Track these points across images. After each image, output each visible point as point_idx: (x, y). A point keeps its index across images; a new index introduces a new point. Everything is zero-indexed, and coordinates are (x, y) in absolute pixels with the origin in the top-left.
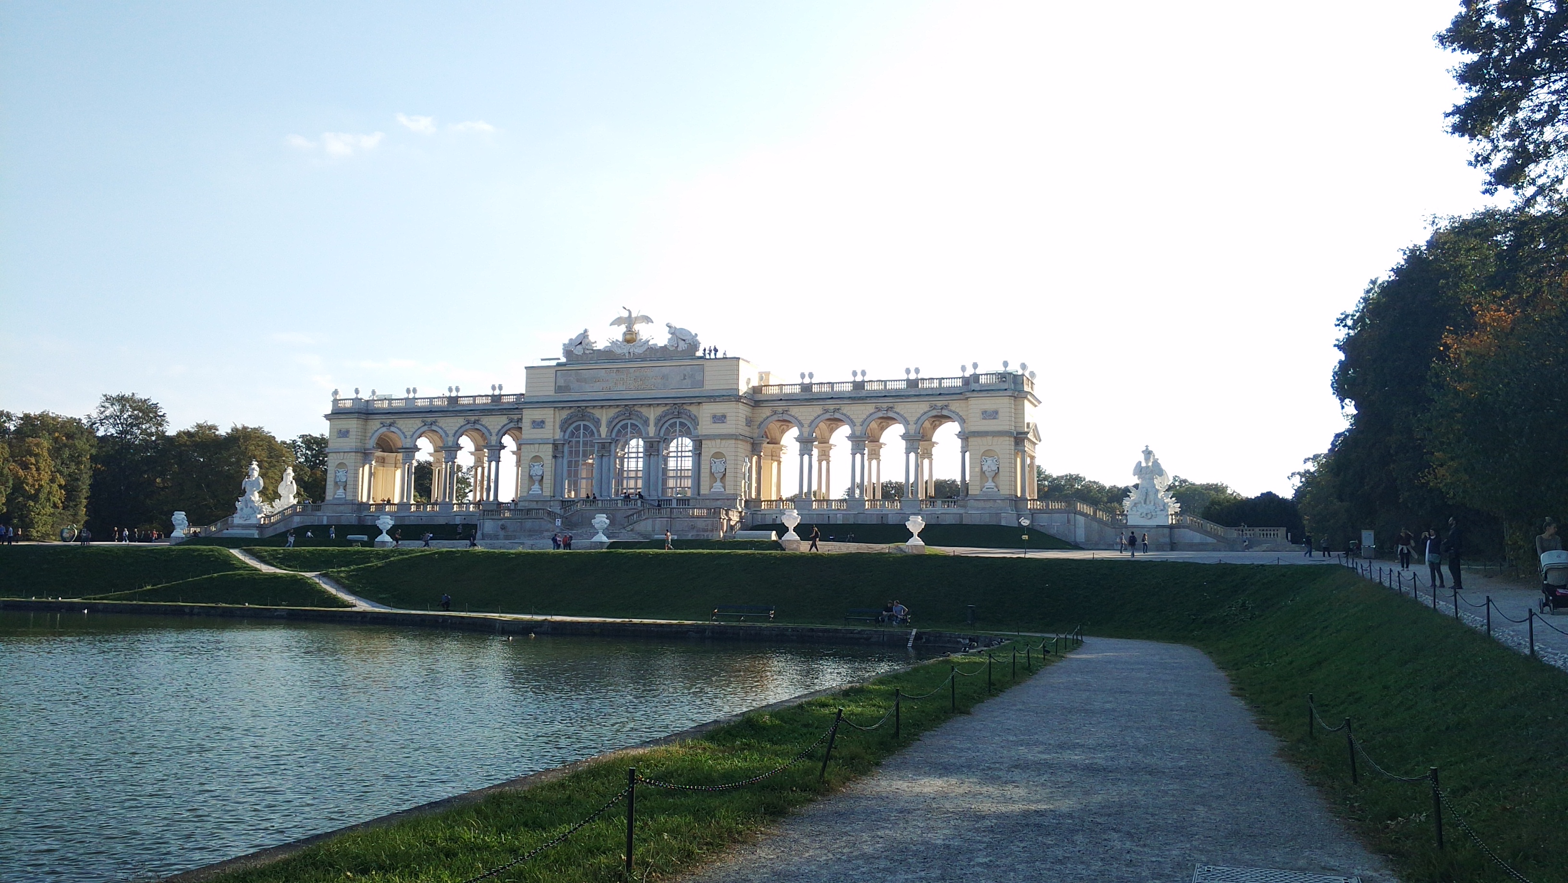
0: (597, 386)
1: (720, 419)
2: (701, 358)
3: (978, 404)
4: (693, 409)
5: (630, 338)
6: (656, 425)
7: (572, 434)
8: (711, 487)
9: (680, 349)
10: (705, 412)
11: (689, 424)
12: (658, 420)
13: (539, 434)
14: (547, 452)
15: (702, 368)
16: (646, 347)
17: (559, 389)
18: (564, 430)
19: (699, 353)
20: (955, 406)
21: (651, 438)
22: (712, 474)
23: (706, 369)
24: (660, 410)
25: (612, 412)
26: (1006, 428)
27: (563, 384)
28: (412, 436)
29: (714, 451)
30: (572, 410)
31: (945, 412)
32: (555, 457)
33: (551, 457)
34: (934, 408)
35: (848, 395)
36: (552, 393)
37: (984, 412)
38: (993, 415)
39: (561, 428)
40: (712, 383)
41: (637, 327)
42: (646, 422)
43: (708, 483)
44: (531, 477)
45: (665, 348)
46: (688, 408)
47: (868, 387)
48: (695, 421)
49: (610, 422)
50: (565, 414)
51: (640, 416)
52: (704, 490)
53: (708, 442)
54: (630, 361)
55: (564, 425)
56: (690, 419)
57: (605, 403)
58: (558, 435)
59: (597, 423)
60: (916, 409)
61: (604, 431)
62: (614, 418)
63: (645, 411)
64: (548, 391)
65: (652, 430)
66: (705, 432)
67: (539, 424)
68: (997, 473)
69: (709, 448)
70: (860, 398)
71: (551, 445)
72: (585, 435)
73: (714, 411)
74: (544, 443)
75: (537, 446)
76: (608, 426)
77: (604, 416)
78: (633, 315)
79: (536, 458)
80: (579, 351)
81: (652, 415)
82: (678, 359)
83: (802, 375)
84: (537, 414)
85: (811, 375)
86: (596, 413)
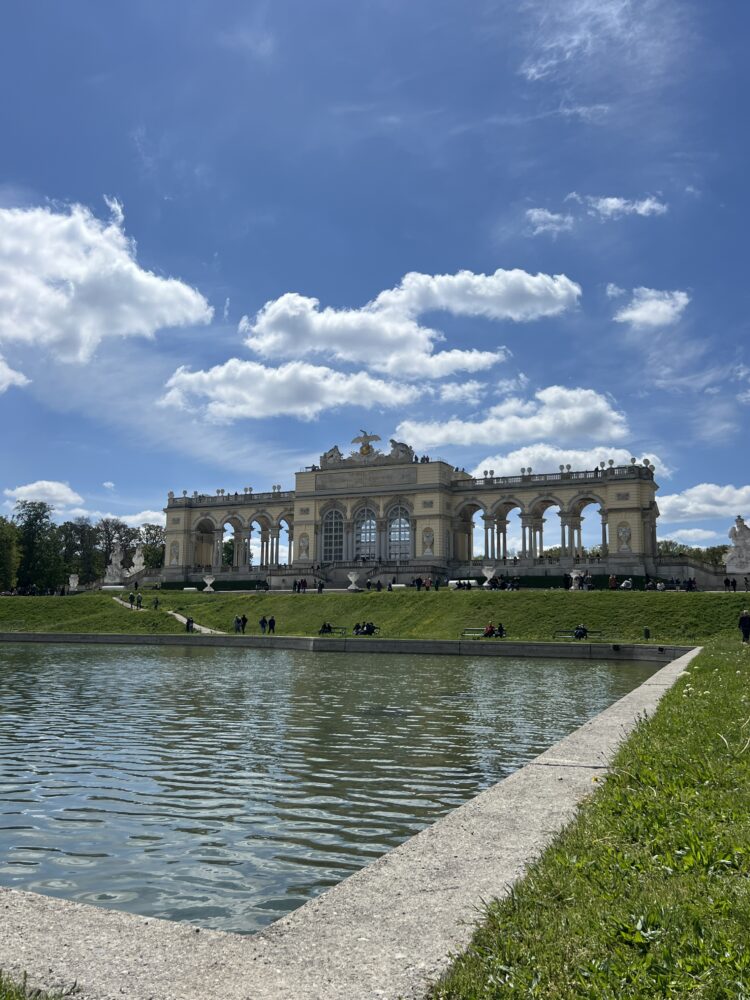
0: (343, 485)
1: (428, 504)
2: (414, 463)
3: (613, 490)
4: (410, 499)
5: (366, 451)
6: (384, 510)
7: (327, 517)
8: (424, 551)
9: (400, 457)
10: (418, 501)
11: (407, 509)
12: (386, 506)
13: (305, 518)
14: (310, 531)
15: (415, 470)
16: (376, 457)
17: (318, 487)
18: (321, 514)
19: (412, 459)
20: (598, 492)
21: (381, 519)
22: (424, 543)
23: (418, 470)
24: (387, 500)
25: (354, 502)
26: (636, 506)
27: (320, 484)
28: (222, 522)
29: (425, 526)
30: (327, 501)
31: (590, 496)
32: (316, 533)
33: (313, 534)
34: (581, 493)
35: (518, 485)
36: (313, 490)
37: (619, 495)
38: (626, 497)
39: (320, 513)
40: (423, 480)
41: (370, 443)
42: (378, 508)
43: (421, 549)
44: (301, 548)
45: (389, 457)
46: (406, 497)
47: (534, 479)
48: (412, 506)
49: (353, 509)
50: (322, 504)
51: (373, 504)
52: (419, 554)
53: (420, 521)
54: (366, 466)
55: (322, 512)
56: (408, 506)
57: (350, 495)
58: (318, 518)
59: (345, 509)
60: (568, 495)
61: (349, 515)
62: (355, 506)
63: (376, 500)
64: (311, 488)
65: (381, 513)
66: (417, 514)
67: (305, 511)
68: (629, 538)
69: (421, 525)
70: (527, 487)
71: (313, 527)
72: (336, 518)
73: (424, 499)
74: (307, 523)
75: (304, 526)
76: (352, 511)
77: (349, 505)
78: (368, 435)
79: (304, 535)
80: (331, 461)
81: (382, 503)
82: (399, 464)
83: (486, 473)
84: (304, 505)
85: (492, 472)
86: (344, 503)
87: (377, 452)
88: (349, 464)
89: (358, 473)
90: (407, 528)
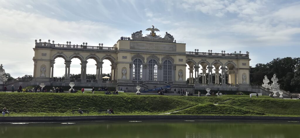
0: (143, 48)
1: (181, 60)
2: (174, 43)
3: (241, 62)
4: (173, 57)
5: (153, 35)
6: (162, 60)
7: (134, 61)
9: (169, 39)
10: (177, 58)
11: (171, 61)
12: (162, 59)
13: (124, 60)
14: (128, 66)
15: (176, 46)
16: (159, 38)
17: (131, 48)
19: (174, 41)
20: (234, 61)
21: (160, 64)
22: (179, 76)
23: (177, 46)
24: (163, 56)
25: (148, 56)
27: (132, 46)
28: (70, 57)
29: (180, 69)
30: (136, 54)
31: (232, 63)
32: (130, 68)
33: (129, 68)
35: (208, 56)
36: (129, 48)
37: (243, 64)
40: (178, 50)
41: (155, 32)
42: (159, 59)
43: (178, 78)
44: (122, 73)
45: (163, 39)
46: (171, 56)
47: (213, 55)
49: (147, 59)
50: (133, 55)
51: (157, 57)
52: (177, 79)
53: (178, 67)
54: (154, 41)
55: (132, 58)
56: (172, 60)
57: (146, 53)
58: (131, 60)
59: (143, 59)
60: (225, 62)
61: (146, 61)
64: (128, 48)
66: (177, 64)
67: (125, 57)
68: (246, 78)
69: (178, 68)
70: (210, 57)
71: (129, 64)
72: (139, 62)
73: (179, 58)
74: (127, 63)
75: (124, 64)
76: (147, 60)
77: (146, 57)
78: (155, 28)
79: (124, 68)
80: (137, 37)
81: (161, 57)
82: (168, 42)
83: (196, 50)
84: (125, 54)
85: (198, 50)
86: (143, 56)
87: (158, 36)
88: (145, 39)
89: (150, 44)
90: (171, 69)
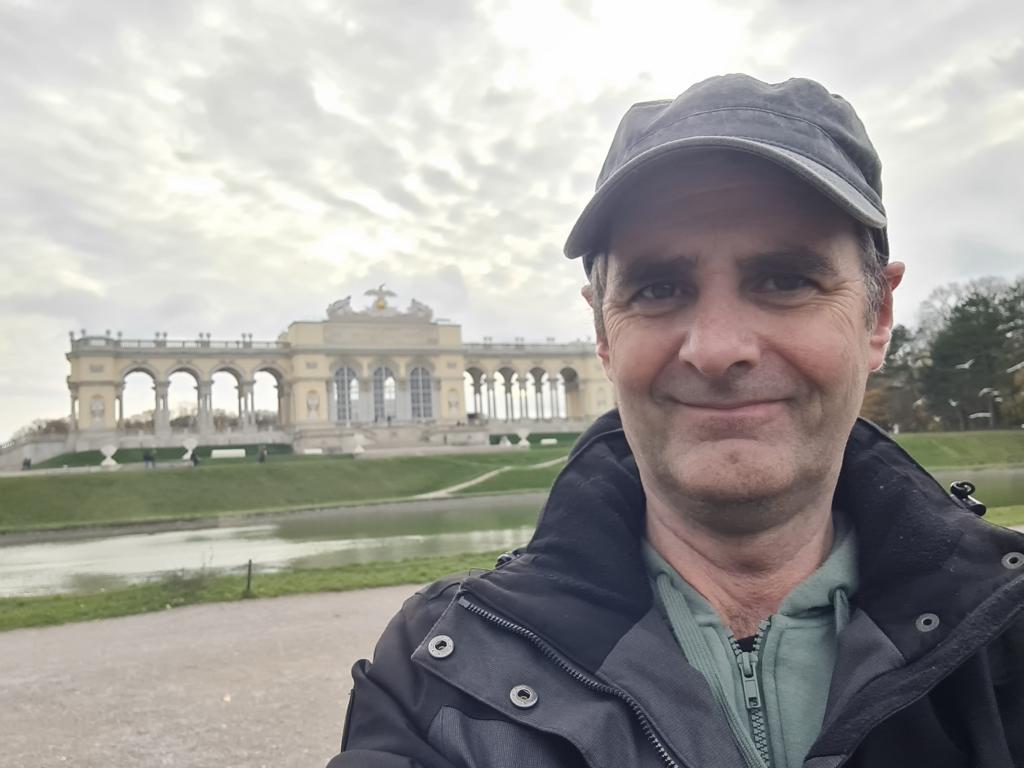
1: (451, 366)
2: (433, 324)
4: (433, 360)
5: (380, 306)
7: (337, 374)
8: (450, 411)
9: (417, 316)
10: (441, 362)
11: (428, 369)
12: (407, 367)
13: (312, 373)
14: (321, 388)
15: (437, 331)
16: (394, 314)
17: (327, 341)
18: (331, 368)
19: (433, 321)
21: (402, 376)
22: (449, 403)
23: (440, 332)
24: (407, 359)
25: (371, 359)
27: (329, 337)
28: (165, 372)
29: (451, 387)
30: (340, 357)
32: (327, 390)
33: (324, 392)
36: (322, 344)
40: (445, 342)
41: (386, 298)
42: (398, 366)
43: (447, 409)
44: (308, 406)
45: (405, 315)
46: (428, 358)
47: (525, 348)
48: (433, 367)
49: (370, 366)
50: (331, 360)
51: (393, 362)
52: (445, 413)
53: (446, 382)
54: (382, 322)
56: (430, 367)
57: (365, 353)
58: (328, 374)
59: (360, 367)
61: (365, 370)
62: (372, 363)
63: (396, 359)
64: (316, 339)
66: (442, 375)
67: (310, 366)
69: (445, 386)
70: (520, 355)
71: (324, 384)
72: (348, 375)
74: (318, 379)
75: (312, 383)
76: (368, 369)
77: (365, 362)
78: (383, 290)
79: (312, 392)
80: (340, 312)
81: (402, 362)
82: (418, 323)
83: (485, 339)
84: (312, 358)
85: (490, 339)
86: (359, 359)
87: (394, 309)
88: (362, 319)
89: (372, 329)
90: (429, 387)
